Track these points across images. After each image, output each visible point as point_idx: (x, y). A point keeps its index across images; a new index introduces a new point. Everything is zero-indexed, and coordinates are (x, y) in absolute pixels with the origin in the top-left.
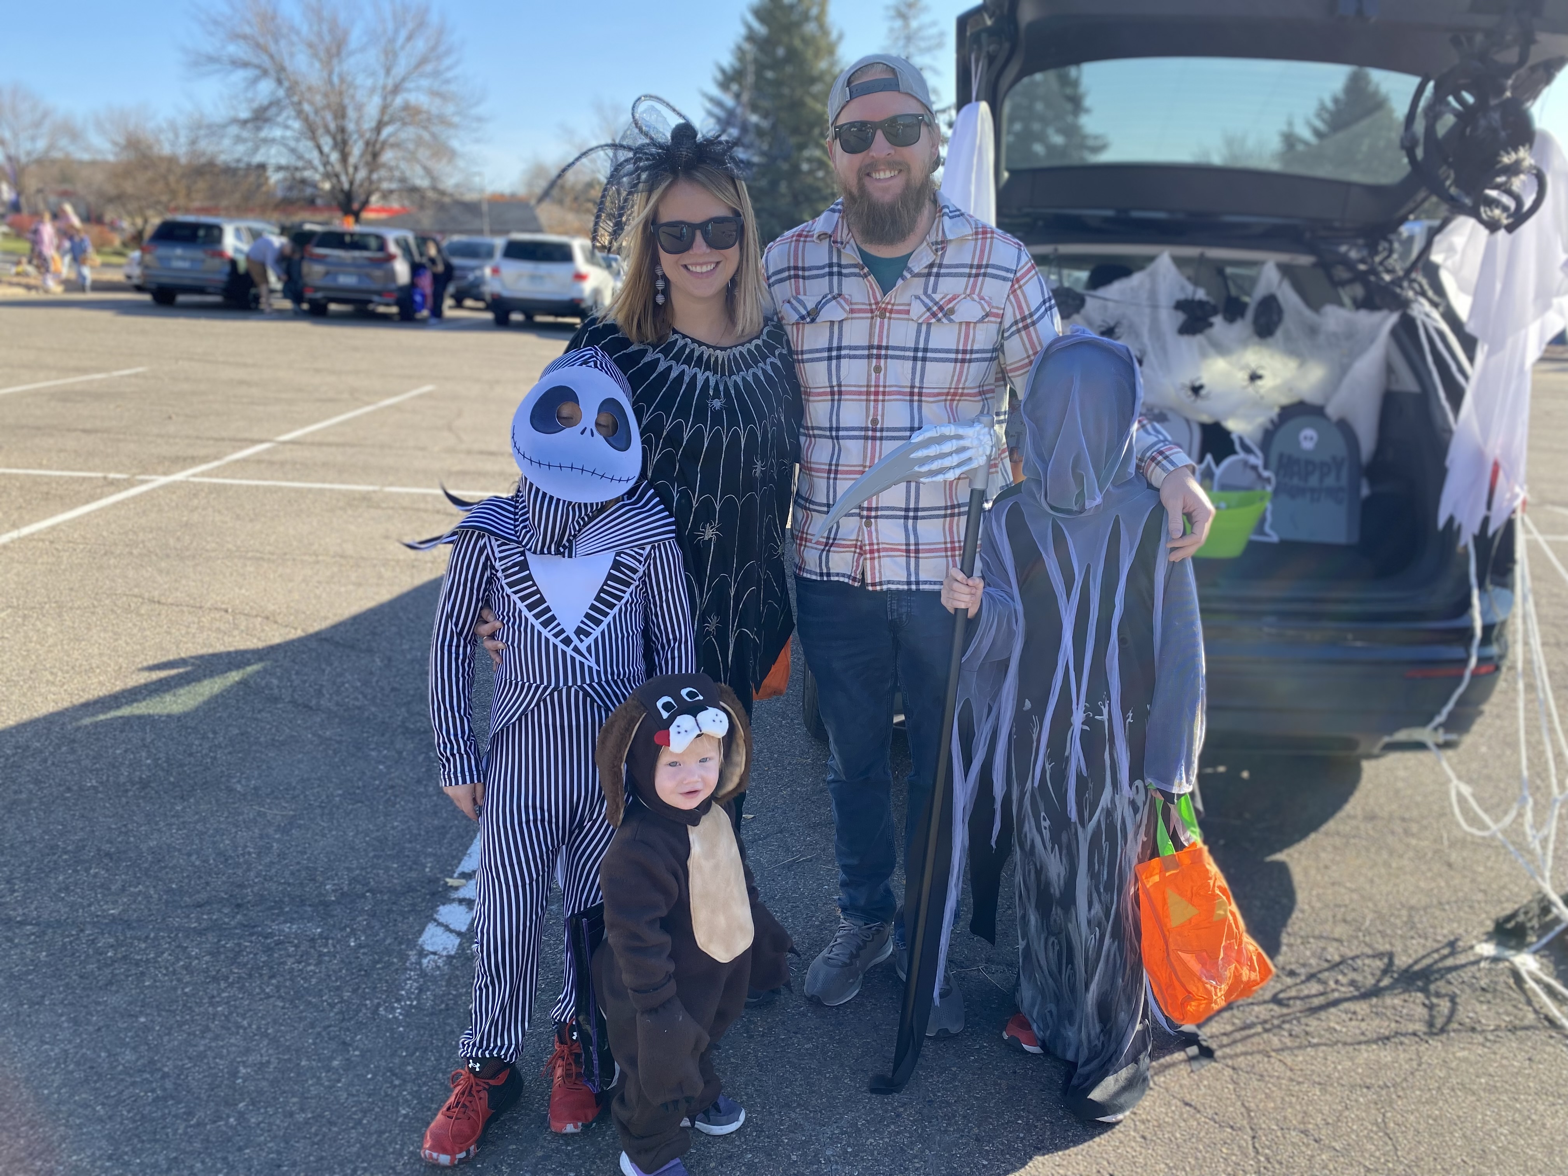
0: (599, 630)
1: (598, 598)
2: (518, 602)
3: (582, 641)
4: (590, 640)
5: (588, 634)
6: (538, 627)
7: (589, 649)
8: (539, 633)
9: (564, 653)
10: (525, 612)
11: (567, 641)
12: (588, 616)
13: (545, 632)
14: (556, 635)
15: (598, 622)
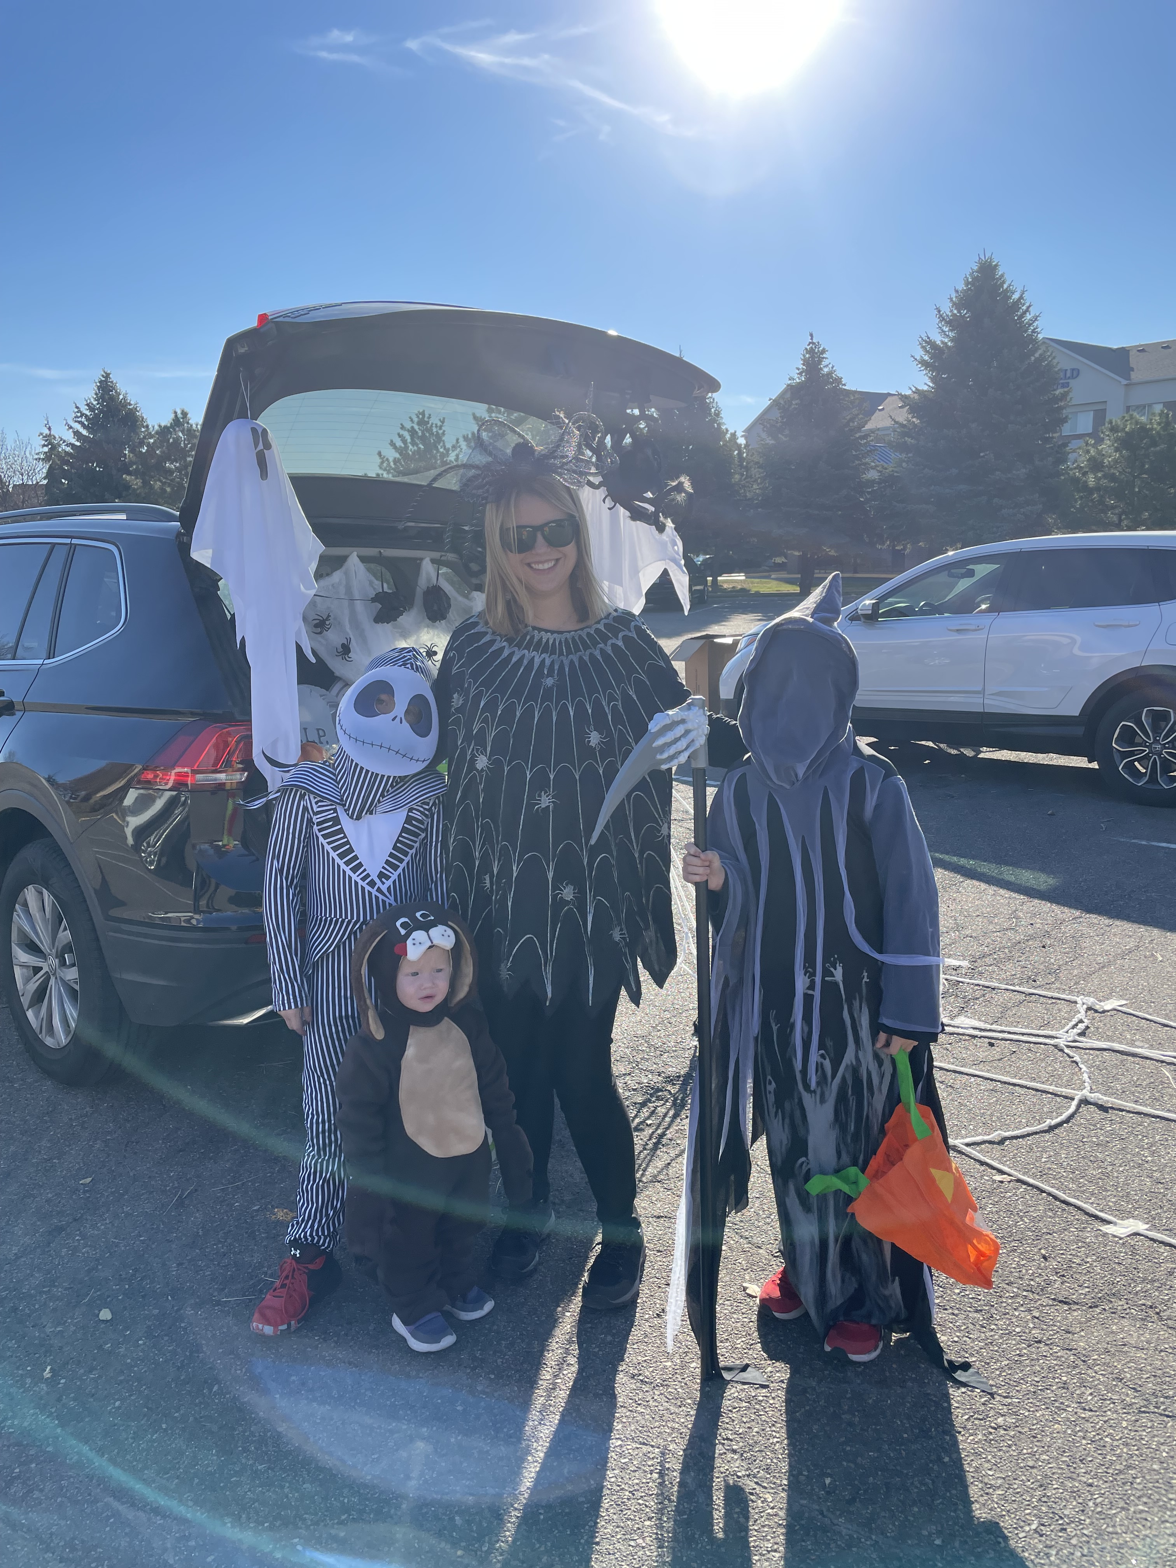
0: (396, 873)
1: (395, 848)
2: (331, 851)
3: (383, 883)
4: (389, 883)
5: (388, 878)
6: (349, 872)
7: (389, 889)
8: (350, 878)
9: (370, 893)
10: (337, 860)
11: (372, 884)
12: (387, 862)
13: (354, 877)
14: (363, 879)
15: (395, 868)
